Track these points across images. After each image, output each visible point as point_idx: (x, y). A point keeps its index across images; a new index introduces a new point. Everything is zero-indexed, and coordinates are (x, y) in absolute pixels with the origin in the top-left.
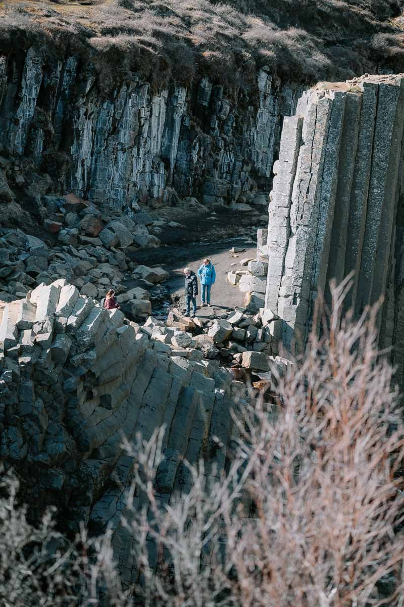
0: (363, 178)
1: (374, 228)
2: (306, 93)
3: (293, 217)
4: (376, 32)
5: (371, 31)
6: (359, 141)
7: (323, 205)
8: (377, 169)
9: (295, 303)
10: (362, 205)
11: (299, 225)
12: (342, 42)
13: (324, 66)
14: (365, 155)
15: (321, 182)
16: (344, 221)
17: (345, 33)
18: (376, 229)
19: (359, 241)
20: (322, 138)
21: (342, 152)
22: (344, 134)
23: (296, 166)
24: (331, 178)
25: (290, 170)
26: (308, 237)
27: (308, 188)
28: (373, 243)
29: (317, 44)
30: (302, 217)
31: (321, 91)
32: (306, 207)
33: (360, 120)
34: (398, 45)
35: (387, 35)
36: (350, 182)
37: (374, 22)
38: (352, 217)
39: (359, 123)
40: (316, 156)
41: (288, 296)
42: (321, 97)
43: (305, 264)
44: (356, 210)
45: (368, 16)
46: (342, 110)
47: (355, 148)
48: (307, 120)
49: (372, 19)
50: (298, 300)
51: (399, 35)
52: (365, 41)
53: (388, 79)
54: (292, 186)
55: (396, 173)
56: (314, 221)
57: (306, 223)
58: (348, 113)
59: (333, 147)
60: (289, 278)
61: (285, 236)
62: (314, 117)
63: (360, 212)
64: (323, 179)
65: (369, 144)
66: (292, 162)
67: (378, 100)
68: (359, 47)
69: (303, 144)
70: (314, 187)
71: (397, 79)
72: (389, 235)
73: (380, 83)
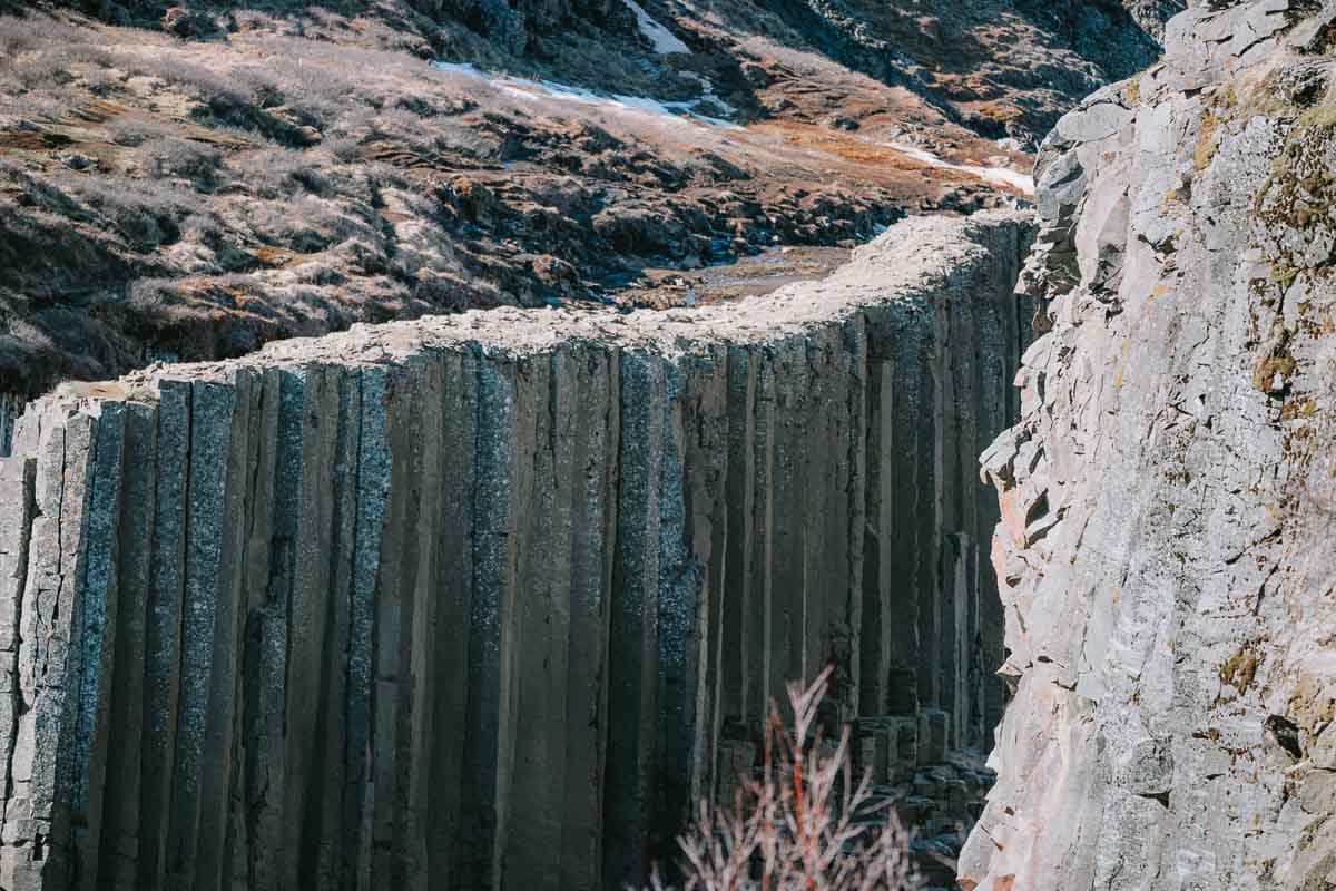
0: (170, 580)
1: (198, 684)
2: (33, 407)
3: (26, 669)
4: (135, 276)
5: (124, 274)
6: (157, 503)
7: (91, 642)
8: (197, 560)
9: (38, 856)
10: (172, 637)
11: (41, 687)
12: (66, 300)
13: (39, 351)
14: (172, 532)
15: (83, 593)
16: (137, 672)
17: (68, 280)
18: (203, 687)
19: (168, 715)
20: (81, 499)
21: (124, 527)
22: (125, 488)
23: (26, 562)
24: (104, 583)
25: (13, 571)
26: (61, 710)
27: (56, 607)
28: (198, 716)
29: (14, 303)
30: (45, 670)
31: (69, 401)
32: (53, 647)
33: (158, 459)
34: (184, 302)
35: (159, 283)
36: (144, 588)
37: (128, 256)
38: (151, 665)
39: (156, 466)
40: (68, 538)
41: (24, 841)
42: (72, 414)
43: (56, 772)
44: (160, 649)
45: (114, 244)
46: (118, 438)
47: (149, 517)
48: (45, 461)
49: (124, 249)
50: (46, 849)
51: (184, 281)
52: (115, 296)
53: (209, 371)
54: (19, 605)
55: (238, 567)
56: (71, 676)
57: (55, 683)
58: (130, 443)
59: (105, 518)
60: (22, 802)
61: (10, 713)
62: (60, 455)
63: (167, 653)
64: (87, 585)
65: (178, 508)
66: (16, 554)
67: (191, 415)
68: (103, 308)
69: (39, 513)
70: (68, 604)
71: (228, 370)
72: (229, 698)
73: (193, 380)
